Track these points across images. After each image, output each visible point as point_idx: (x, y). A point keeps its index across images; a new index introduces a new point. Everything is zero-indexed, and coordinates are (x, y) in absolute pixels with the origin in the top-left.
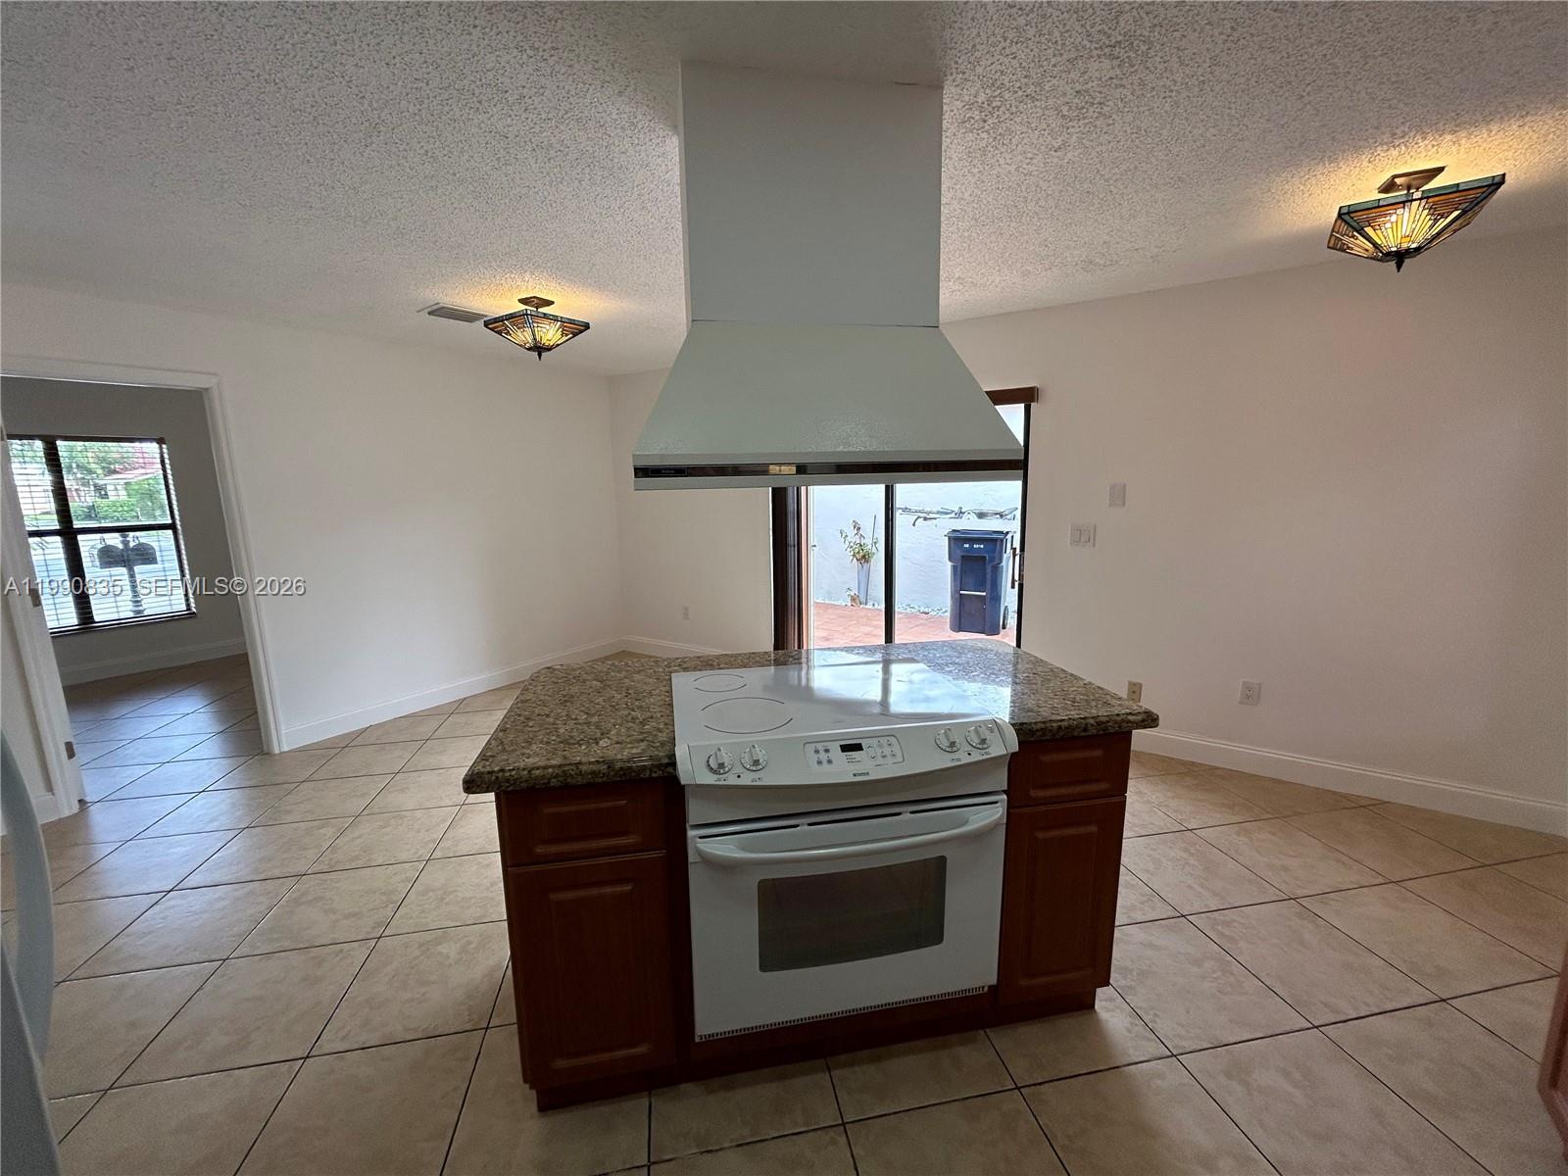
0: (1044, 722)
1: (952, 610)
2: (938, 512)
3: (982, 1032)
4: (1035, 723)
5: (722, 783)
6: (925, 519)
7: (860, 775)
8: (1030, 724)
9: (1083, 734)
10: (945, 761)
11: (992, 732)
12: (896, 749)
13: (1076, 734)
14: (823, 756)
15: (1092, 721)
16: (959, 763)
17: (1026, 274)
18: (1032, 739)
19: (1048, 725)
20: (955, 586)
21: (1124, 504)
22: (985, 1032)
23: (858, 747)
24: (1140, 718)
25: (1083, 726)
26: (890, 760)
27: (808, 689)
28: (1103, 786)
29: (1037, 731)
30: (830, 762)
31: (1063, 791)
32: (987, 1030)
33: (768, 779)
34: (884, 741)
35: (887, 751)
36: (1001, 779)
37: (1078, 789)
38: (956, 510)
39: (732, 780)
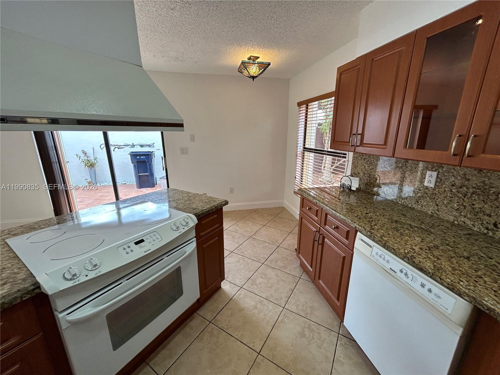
0: (202, 211)
1: (136, 182)
2: (124, 146)
3: (195, 314)
5: (78, 283)
6: (119, 148)
7: (147, 251)
8: (198, 213)
9: (212, 212)
10: (176, 234)
11: (188, 219)
12: (158, 236)
13: (210, 212)
14: (128, 250)
15: (214, 207)
16: (182, 233)
17: (154, 56)
18: (199, 217)
19: (203, 212)
20: (136, 172)
21: (194, 141)
22: (196, 313)
23: (142, 241)
24: (224, 203)
25: (212, 209)
26: (157, 241)
27: (79, 225)
28: (217, 225)
29: (201, 214)
30: (132, 251)
31: (209, 230)
32: (197, 312)
33: (104, 270)
34: (152, 235)
35: (154, 238)
36: (193, 234)
37: (213, 228)
38: (131, 144)
39: (83, 279)
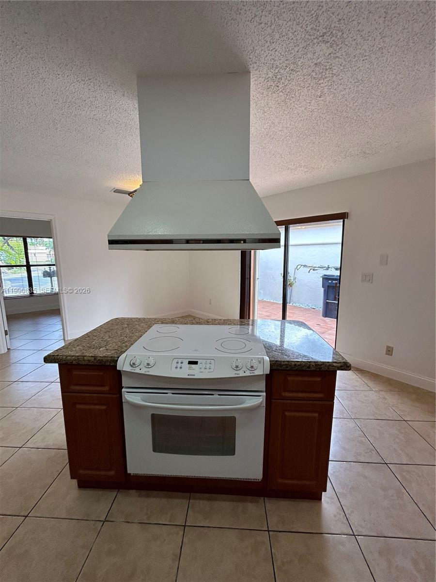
0: (288, 362)
1: (323, 308)
2: (319, 267)
4: (284, 361)
5: (133, 371)
6: (314, 270)
7: (191, 375)
8: (281, 361)
9: (308, 369)
10: (231, 374)
11: (260, 363)
12: (212, 366)
13: (304, 369)
14: (179, 365)
15: (313, 364)
16: (238, 376)
18: (281, 368)
19: (289, 363)
20: (325, 298)
21: (387, 264)
22: (264, 499)
23: (196, 363)
24: (340, 365)
25: (308, 365)
26: (207, 370)
28: (321, 395)
29: (283, 365)
31: (300, 395)
33: (153, 372)
34: (208, 361)
35: (208, 366)
36: (262, 386)
37: (308, 395)
38: (327, 266)
39: (137, 371)
